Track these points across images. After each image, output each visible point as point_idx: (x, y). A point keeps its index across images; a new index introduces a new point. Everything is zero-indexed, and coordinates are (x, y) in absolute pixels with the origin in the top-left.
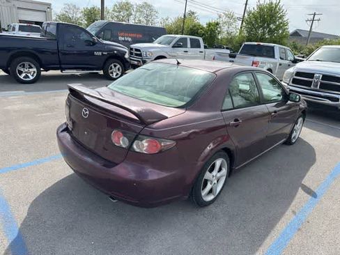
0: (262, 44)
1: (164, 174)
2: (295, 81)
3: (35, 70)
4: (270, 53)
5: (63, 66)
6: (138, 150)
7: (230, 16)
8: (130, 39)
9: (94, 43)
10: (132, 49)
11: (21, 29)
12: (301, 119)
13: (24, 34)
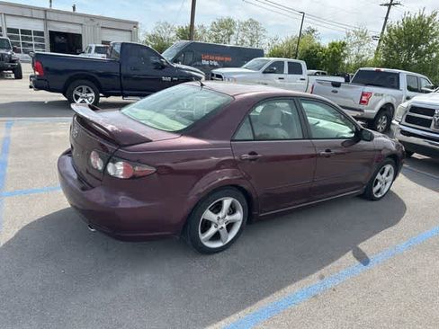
0: (382, 70)
1: (138, 204)
2: (409, 119)
3: (93, 95)
4: (392, 82)
5: (124, 92)
6: (112, 174)
7: (363, 35)
8: (216, 63)
9: (163, 67)
10: (213, 75)
11: (98, 50)
12: (388, 167)
13: (99, 56)
